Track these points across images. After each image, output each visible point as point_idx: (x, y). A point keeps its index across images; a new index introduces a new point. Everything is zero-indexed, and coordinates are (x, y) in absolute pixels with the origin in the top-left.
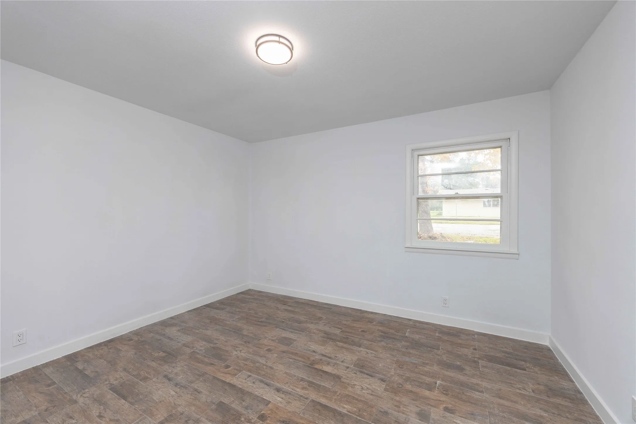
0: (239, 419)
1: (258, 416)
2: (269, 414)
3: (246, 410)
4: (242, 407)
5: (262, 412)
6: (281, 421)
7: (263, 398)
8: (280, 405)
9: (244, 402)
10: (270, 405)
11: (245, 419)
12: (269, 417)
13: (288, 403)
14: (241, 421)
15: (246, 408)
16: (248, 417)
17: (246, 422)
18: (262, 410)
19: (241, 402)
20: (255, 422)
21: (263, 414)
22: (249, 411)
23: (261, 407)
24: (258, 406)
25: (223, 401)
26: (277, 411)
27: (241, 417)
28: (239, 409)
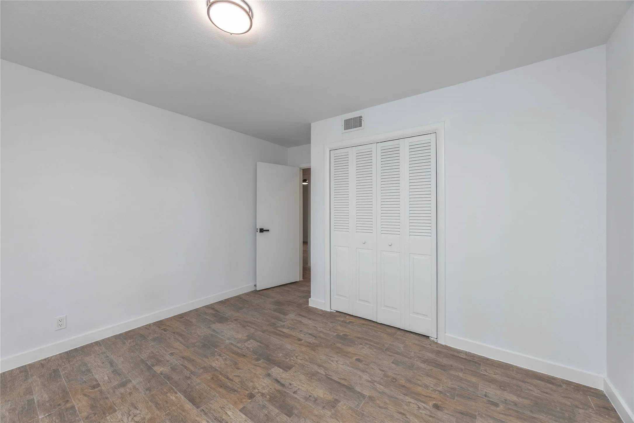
0: (271, 397)
1: (255, 398)
2: (244, 398)
3: (265, 405)
4: (268, 408)
5: (250, 400)
6: (236, 392)
7: (246, 415)
8: (231, 406)
9: (266, 413)
10: (241, 406)
11: (266, 397)
12: (245, 396)
13: (223, 407)
14: (269, 395)
15: (264, 407)
16: (263, 398)
17: (265, 394)
18: (250, 403)
19: (269, 414)
20: (258, 394)
21: (249, 399)
22: (261, 403)
23: (249, 407)
24: (253, 407)
25: (288, 418)
26: (237, 400)
27: (270, 399)
28: (271, 407)
